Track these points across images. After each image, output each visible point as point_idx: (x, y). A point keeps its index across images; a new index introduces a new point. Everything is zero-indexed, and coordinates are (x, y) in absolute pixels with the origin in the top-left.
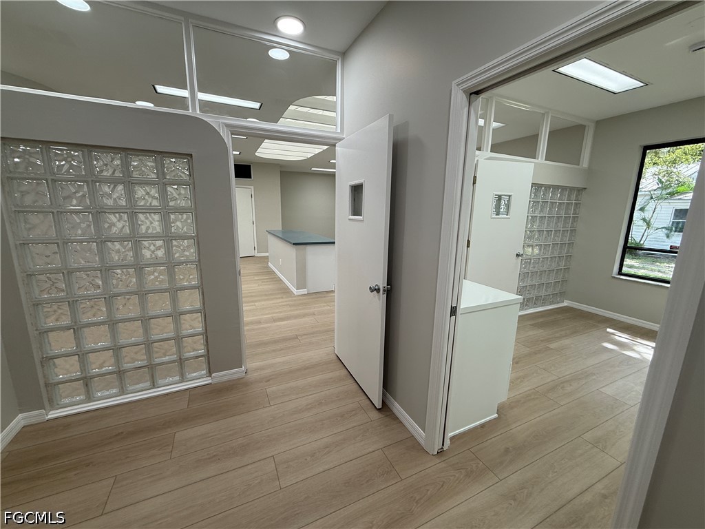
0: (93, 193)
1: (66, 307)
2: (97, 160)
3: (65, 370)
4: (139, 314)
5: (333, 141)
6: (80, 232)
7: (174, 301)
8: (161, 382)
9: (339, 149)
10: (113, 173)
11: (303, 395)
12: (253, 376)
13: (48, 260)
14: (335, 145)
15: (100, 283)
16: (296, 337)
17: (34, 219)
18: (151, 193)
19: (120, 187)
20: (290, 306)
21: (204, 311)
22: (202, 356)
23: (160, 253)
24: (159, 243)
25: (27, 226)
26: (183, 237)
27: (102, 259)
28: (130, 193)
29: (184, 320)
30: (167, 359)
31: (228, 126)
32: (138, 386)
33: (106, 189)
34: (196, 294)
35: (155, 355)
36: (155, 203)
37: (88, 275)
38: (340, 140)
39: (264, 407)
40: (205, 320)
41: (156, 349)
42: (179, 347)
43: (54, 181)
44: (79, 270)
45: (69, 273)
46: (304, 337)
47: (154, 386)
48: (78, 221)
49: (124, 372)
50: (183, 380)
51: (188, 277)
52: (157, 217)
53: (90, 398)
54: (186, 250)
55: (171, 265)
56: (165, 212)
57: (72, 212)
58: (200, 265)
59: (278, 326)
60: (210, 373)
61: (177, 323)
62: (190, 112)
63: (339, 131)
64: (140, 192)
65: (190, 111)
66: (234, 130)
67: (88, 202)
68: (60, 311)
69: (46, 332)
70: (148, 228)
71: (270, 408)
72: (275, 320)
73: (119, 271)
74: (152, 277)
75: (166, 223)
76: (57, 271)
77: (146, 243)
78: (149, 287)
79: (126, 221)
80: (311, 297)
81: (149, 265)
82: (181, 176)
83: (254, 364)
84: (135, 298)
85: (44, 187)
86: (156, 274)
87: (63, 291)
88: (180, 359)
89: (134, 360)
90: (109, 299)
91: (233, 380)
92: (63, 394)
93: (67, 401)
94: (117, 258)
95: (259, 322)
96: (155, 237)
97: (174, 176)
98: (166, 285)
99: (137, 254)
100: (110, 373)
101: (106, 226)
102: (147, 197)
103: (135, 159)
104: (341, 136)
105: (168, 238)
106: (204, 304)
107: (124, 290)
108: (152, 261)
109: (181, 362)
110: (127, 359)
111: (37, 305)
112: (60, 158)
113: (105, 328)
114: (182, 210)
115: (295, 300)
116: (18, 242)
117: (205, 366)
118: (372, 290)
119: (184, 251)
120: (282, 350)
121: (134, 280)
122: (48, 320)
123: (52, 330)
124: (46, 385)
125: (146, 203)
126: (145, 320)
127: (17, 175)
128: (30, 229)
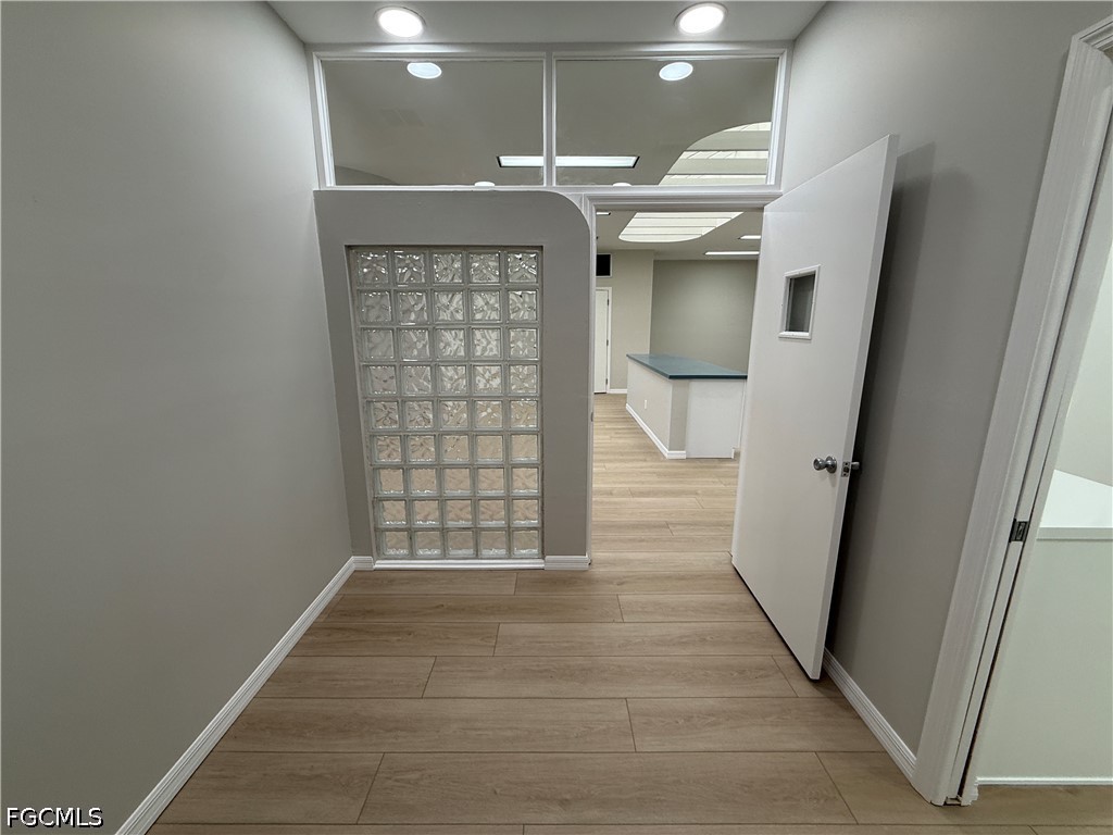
0: (431, 304)
1: (397, 442)
2: (437, 263)
3: (393, 515)
4: (467, 461)
5: (758, 203)
6: (416, 353)
7: (507, 449)
8: (485, 552)
9: (770, 214)
10: (453, 279)
11: (674, 619)
12: (599, 571)
13: (385, 385)
14: (761, 209)
15: (431, 416)
16: (667, 525)
17: (376, 337)
18: (491, 302)
19: (458, 297)
20: (659, 474)
21: (542, 466)
22: (535, 528)
23: (496, 382)
24: (495, 370)
25: (371, 345)
26: (525, 363)
27: (435, 387)
28: (468, 302)
29: (518, 476)
30: (492, 524)
31: (592, 199)
32: (460, 552)
33: (444, 300)
34: (534, 441)
35: (482, 517)
36: (494, 316)
37: (419, 406)
38: (775, 197)
39: (614, 621)
40: (542, 480)
41: (482, 509)
42: (509, 510)
43: (396, 292)
44: (413, 399)
45: (402, 401)
46: (678, 527)
47: (477, 556)
48: (415, 340)
49: (448, 530)
50: (510, 556)
51: (526, 417)
52: (494, 335)
53: (412, 556)
54: (526, 380)
55: (507, 400)
56: (506, 326)
57: (409, 329)
58: (542, 403)
59: (638, 503)
60: (543, 555)
61: (509, 478)
62: (544, 187)
63: (773, 183)
64: (479, 301)
65: (545, 185)
66: (601, 204)
67: (426, 318)
68: (392, 446)
69: (378, 469)
70: (484, 349)
71: (622, 625)
72: (633, 494)
73: (450, 403)
74: (484, 414)
75: (505, 343)
76: (393, 399)
77: (480, 369)
78: (481, 426)
79: (461, 340)
80: (693, 465)
81: (482, 398)
82: (527, 278)
83: (602, 555)
84: (464, 440)
85: (386, 302)
86: (489, 410)
87: (396, 422)
88: (509, 527)
89: (459, 518)
90: (439, 437)
91: (573, 571)
92: (389, 544)
93: (392, 552)
94: (449, 386)
95: (610, 493)
96: (491, 362)
97: (519, 278)
98: (499, 426)
99: (471, 383)
100: (433, 529)
101: (442, 345)
102: (485, 308)
103: (475, 259)
104: (776, 191)
105: (506, 362)
106: (542, 456)
107: (454, 428)
108: (485, 393)
109: (510, 531)
110: (451, 515)
111: (372, 436)
112: (402, 265)
113: (432, 472)
114: (524, 325)
115: (667, 467)
116: (362, 364)
117: (537, 543)
118: (818, 466)
119: (523, 380)
120: (643, 541)
121: (465, 415)
122: (381, 455)
123: (384, 467)
124: (376, 529)
125: (484, 317)
126: (474, 469)
127: (365, 287)
128: (372, 348)
